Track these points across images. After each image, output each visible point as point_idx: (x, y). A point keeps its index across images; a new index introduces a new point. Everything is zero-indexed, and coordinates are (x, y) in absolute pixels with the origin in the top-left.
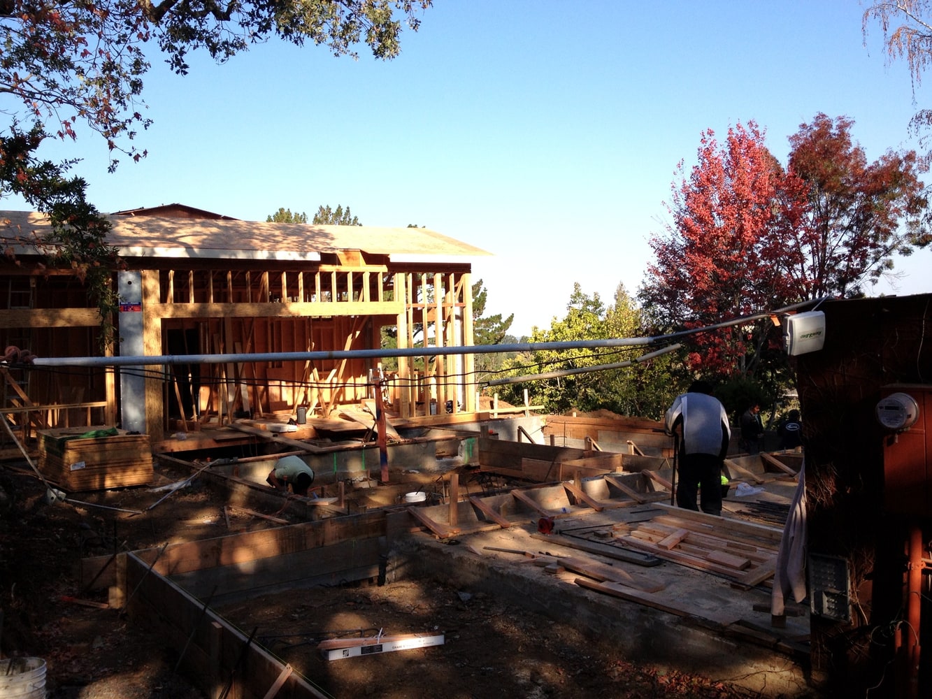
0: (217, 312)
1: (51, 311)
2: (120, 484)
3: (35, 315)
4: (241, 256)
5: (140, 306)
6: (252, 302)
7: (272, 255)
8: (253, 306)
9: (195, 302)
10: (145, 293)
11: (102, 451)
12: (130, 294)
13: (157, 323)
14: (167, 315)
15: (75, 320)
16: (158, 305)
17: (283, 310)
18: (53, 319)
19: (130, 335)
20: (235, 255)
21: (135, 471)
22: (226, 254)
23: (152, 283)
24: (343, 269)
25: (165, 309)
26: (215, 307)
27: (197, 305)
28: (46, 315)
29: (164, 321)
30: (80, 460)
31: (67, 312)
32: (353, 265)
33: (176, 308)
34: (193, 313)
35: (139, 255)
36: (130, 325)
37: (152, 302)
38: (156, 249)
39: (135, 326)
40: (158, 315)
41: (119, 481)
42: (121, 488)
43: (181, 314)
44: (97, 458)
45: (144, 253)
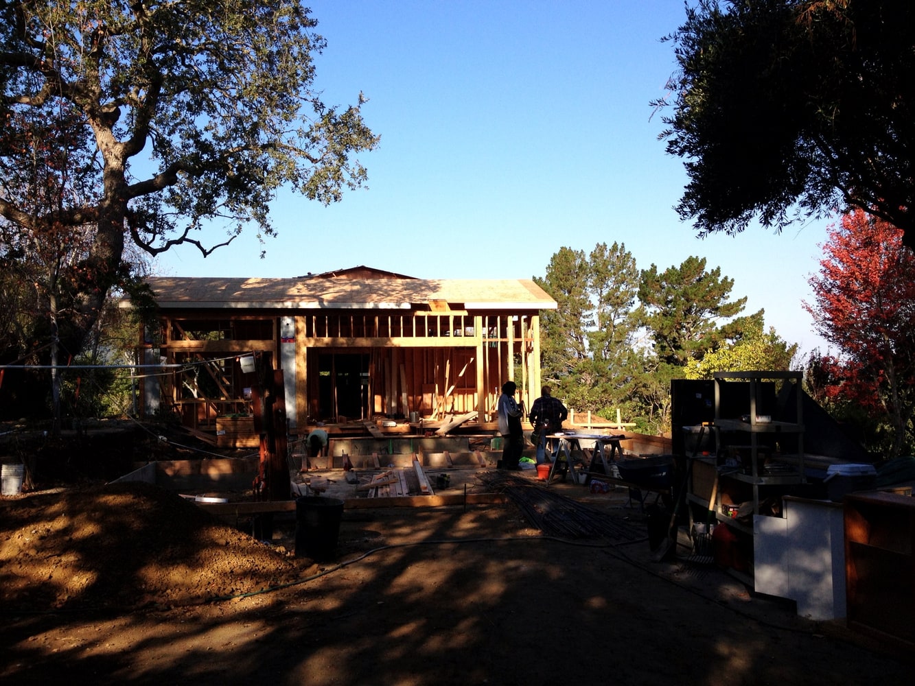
0: (342, 344)
1: (240, 342)
2: (244, 446)
3: (231, 344)
4: (355, 306)
5: (294, 339)
6: (367, 337)
7: (376, 305)
8: (367, 340)
9: (329, 336)
10: (297, 331)
11: (235, 425)
12: (288, 332)
13: (304, 350)
14: (311, 345)
15: (254, 348)
16: (305, 339)
17: (388, 342)
18: (242, 347)
19: (287, 358)
20: (351, 306)
21: (254, 438)
22: (345, 306)
23: (302, 325)
24: (432, 314)
25: (309, 341)
26: (342, 340)
27: (330, 338)
28: (238, 344)
29: (308, 349)
30: (223, 429)
31: (251, 343)
32: (440, 311)
33: (316, 340)
34: (327, 344)
35: (290, 307)
36: (287, 351)
37: (302, 337)
38: (300, 304)
39: (290, 352)
40: (305, 345)
41: (244, 444)
42: (245, 448)
43: (319, 345)
44: (232, 429)
45: (292, 306)
